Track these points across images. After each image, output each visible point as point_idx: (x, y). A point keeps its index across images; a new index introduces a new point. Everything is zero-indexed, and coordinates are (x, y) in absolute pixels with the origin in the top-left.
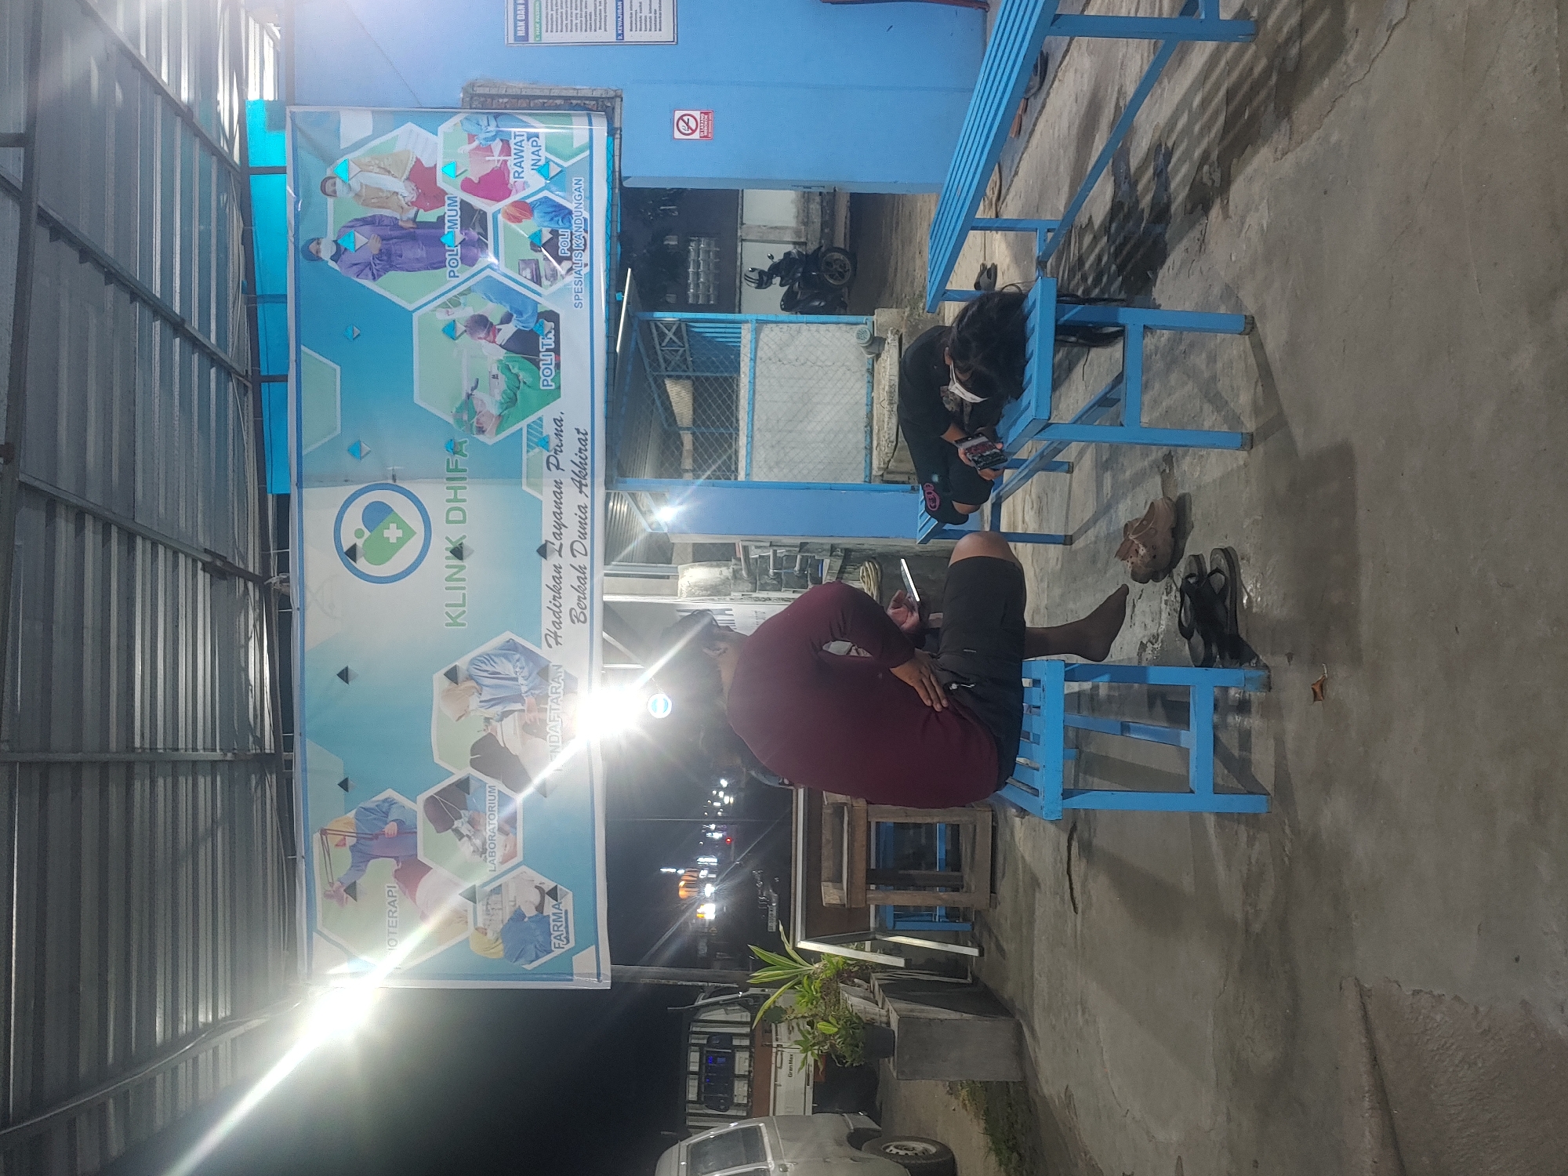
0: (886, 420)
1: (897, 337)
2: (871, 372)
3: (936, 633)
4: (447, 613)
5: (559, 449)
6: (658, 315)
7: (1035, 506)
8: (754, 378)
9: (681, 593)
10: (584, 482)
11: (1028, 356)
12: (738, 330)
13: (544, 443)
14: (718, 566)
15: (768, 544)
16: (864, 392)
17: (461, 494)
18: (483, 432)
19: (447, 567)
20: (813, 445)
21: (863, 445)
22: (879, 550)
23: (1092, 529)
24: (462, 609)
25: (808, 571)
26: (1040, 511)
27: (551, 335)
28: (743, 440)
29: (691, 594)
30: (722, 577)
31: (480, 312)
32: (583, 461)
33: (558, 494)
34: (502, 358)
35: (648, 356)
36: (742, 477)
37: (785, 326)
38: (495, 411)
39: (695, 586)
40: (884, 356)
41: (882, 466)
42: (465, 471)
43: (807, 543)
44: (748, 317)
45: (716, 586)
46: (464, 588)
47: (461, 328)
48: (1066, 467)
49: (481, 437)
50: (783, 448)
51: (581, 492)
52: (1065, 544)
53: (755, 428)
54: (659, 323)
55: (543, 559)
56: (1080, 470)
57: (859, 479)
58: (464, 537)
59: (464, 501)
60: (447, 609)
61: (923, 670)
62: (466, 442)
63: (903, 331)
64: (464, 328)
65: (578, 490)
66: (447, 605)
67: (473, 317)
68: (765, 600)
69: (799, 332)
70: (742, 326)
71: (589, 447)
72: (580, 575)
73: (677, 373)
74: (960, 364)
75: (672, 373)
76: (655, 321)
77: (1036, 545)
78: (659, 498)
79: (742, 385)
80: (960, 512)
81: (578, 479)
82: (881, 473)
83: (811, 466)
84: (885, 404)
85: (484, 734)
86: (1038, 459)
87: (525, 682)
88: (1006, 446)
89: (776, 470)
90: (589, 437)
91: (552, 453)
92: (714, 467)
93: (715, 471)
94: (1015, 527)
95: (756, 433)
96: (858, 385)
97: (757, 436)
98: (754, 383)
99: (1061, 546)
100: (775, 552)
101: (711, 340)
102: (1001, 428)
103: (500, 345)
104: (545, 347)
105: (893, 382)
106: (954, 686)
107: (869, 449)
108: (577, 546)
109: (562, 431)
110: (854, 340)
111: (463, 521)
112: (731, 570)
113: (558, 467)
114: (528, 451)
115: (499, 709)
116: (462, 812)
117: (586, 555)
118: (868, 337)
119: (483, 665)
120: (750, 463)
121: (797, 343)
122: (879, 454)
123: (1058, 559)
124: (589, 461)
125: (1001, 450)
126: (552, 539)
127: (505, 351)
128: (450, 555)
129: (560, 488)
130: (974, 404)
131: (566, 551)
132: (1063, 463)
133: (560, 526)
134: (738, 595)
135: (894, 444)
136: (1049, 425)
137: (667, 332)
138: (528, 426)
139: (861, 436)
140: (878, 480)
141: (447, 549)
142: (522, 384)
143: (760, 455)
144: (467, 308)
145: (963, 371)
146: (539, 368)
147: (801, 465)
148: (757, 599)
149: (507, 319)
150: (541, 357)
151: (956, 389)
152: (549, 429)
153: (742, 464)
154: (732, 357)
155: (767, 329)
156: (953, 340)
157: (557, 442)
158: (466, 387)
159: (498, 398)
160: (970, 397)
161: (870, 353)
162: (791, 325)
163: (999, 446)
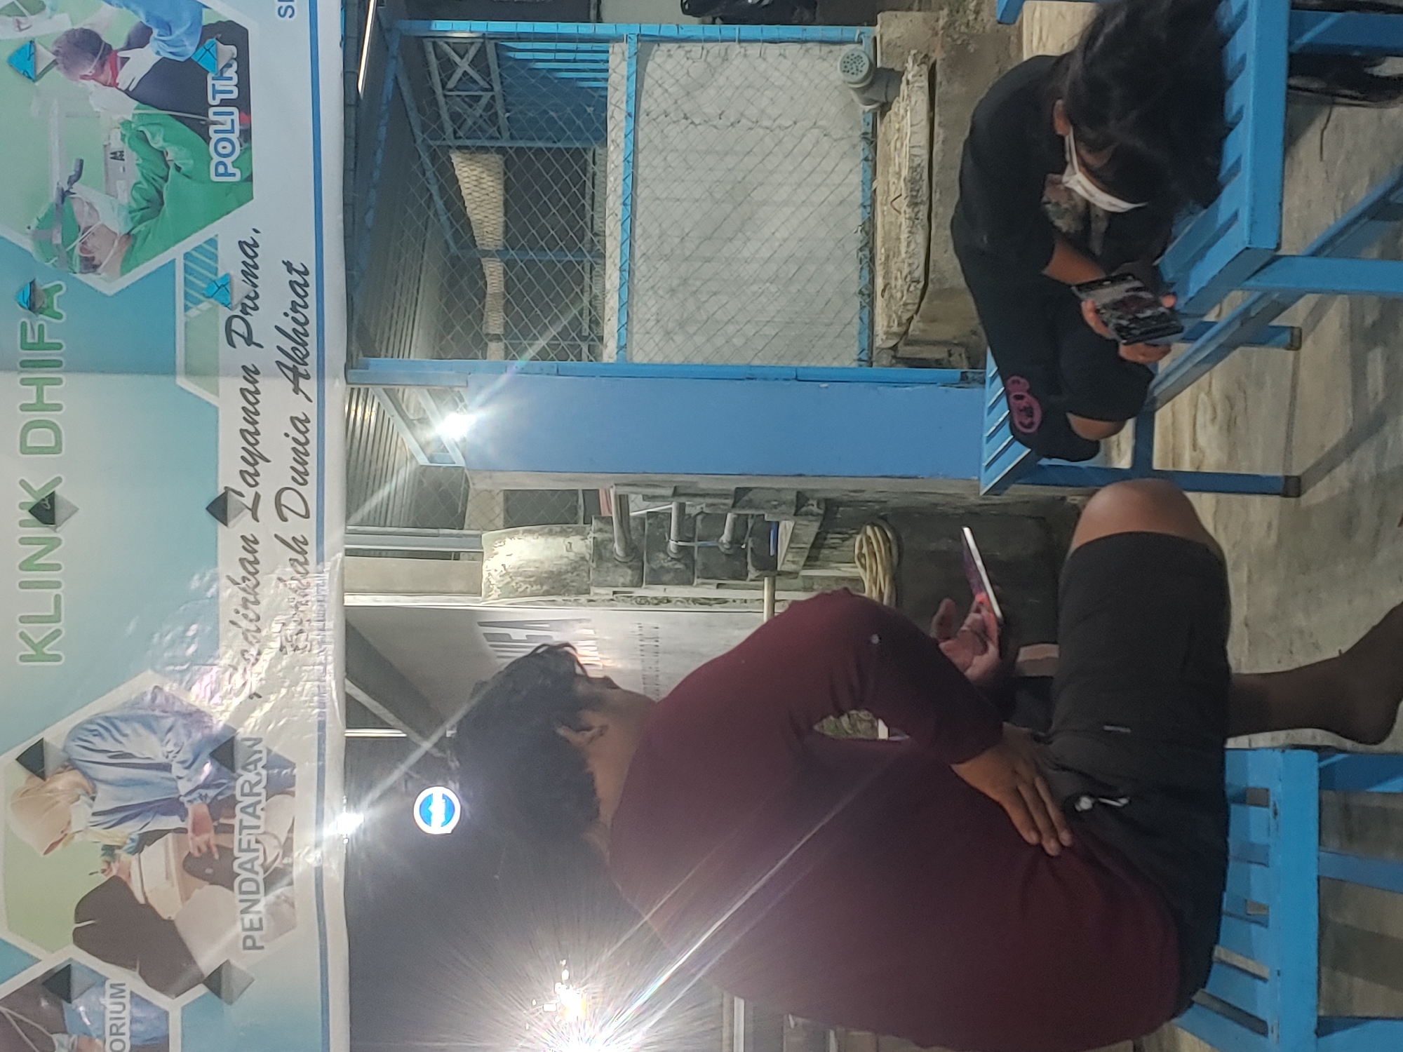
0: (904, 236)
1: (925, 69)
2: (871, 139)
3: (1041, 687)
4: (22, 635)
5: (250, 305)
6: (439, 25)
7: (1219, 412)
8: (635, 152)
9: (489, 590)
10: (301, 369)
11: (1229, 117)
12: (603, 56)
13: (222, 289)
14: (564, 533)
15: (669, 492)
16: (856, 179)
17: (51, 394)
18: (95, 267)
19: (23, 541)
20: (755, 288)
21: (855, 288)
22: (895, 502)
23: (1344, 466)
24: (55, 626)
25: (749, 543)
26: (1230, 426)
27: (231, 72)
28: (612, 277)
29: (510, 591)
30: (571, 555)
31: (85, 24)
32: (300, 329)
33: (250, 396)
34: (130, 118)
35: (420, 110)
36: (609, 352)
37: (696, 49)
38: (119, 226)
39: (517, 574)
40: (898, 107)
41: (895, 328)
42: (59, 346)
43: (750, 489)
44: (623, 30)
45: (560, 573)
46: (57, 585)
47: (46, 55)
48: (1286, 337)
49: (90, 279)
50: (695, 293)
51: (297, 390)
52: (1285, 495)
53: (638, 253)
54: (441, 43)
55: (221, 526)
56: (1314, 342)
57: (847, 358)
58: (59, 480)
59: (58, 407)
60: (26, 628)
61: (1022, 768)
62: (59, 288)
63: (938, 56)
64: (53, 57)
65: (292, 386)
66: (22, 619)
67: (70, 35)
68: (659, 601)
69: (725, 59)
70: (610, 47)
71: (312, 300)
72: (295, 555)
73: (479, 143)
74: (1090, 134)
75: (468, 143)
76: (435, 39)
77: (1223, 496)
78: (448, 395)
79: (610, 166)
80: (1083, 435)
81: (290, 363)
82: (891, 343)
83: (750, 330)
84: (903, 204)
85: (103, 878)
86: (1237, 325)
87: (183, 773)
88: (1182, 302)
89: (679, 339)
90: (311, 279)
91: (237, 312)
92: (553, 331)
93: (554, 338)
94: (1177, 458)
95: (639, 261)
96: (845, 166)
97: (641, 268)
98: (635, 165)
99: (1277, 499)
100: (681, 508)
101: (546, 77)
102: (1168, 265)
103: (127, 92)
104: (219, 97)
105: (917, 161)
106: (1085, 803)
107: (868, 295)
108: (289, 499)
109: (256, 267)
110: (837, 75)
111: (56, 449)
112: (590, 541)
113: (249, 340)
114: (186, 308)
115: (133, 828)
116: (55, 1037)
117: (307, 516)
118: (865, 69)
119: (96, 740)
120: (626, 326)
121: (721, 81)
122: (888, 305)
123: (1270, 526)
124: (312, 328)
125: (1171, 309)
126: (239, 485)
127: (136, 103)
128: (29, 517)
129: (254, 382)
130: (1112, 216)
131: (267, 508)
132: (1283, 329)
133: (253, 457)
134: (606, 592)
135: (921, 285)
136: (1275, 259)
137: (457, 59)
138: (187, 256)
139: (852, 270)
140: (886, 359)
141: (22, 506)
142: (172, 171)
143: (646, 308)
144: (57, 17)
145: (1094, 148)
146: (207, 139)
147: (731, 329)
148: (643, 601)
149: (140, 38)
150: (212, 117)
151: (1078, 182)
152: (230, 262)
153: (610, 327)
154: (590, 110)
155: (660, 54)
156: (1074, 83)
157: (247, 288)
158: (58, 179)
159: (124, 198)
160: (1106, 202)
161: (869, 102)
162: (708, 45)
163: (1168, 302)
